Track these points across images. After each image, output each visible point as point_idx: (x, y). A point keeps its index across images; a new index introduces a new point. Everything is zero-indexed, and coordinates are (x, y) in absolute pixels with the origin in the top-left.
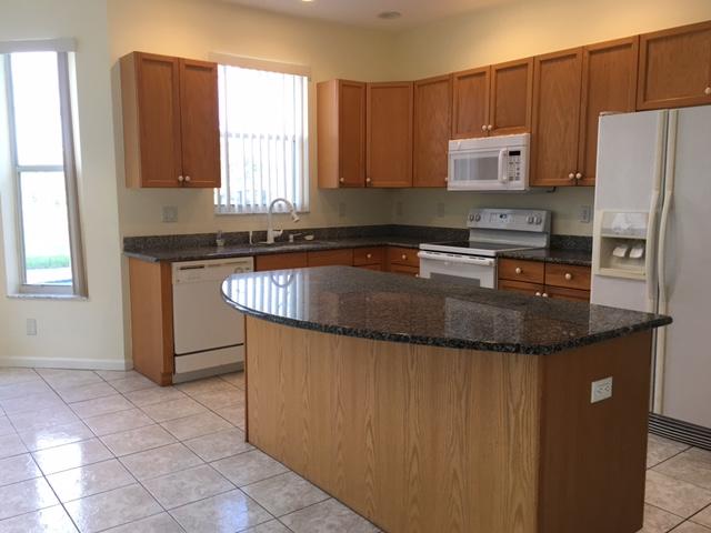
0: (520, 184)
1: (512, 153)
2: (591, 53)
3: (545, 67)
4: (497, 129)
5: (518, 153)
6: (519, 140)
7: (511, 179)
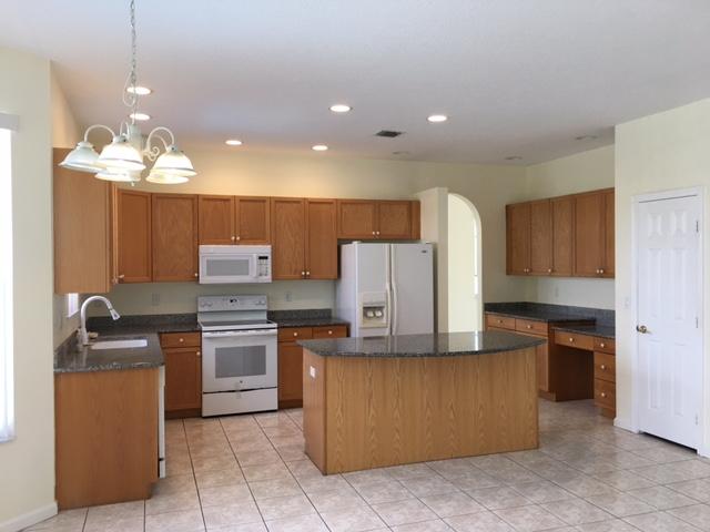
0: (268, 278)
1: (261, 258)
2: (310, 203)
3: (278, 205)
4: (245, 240)
5: (266, 258)
6: (266, 250)
7: (261, 275)
